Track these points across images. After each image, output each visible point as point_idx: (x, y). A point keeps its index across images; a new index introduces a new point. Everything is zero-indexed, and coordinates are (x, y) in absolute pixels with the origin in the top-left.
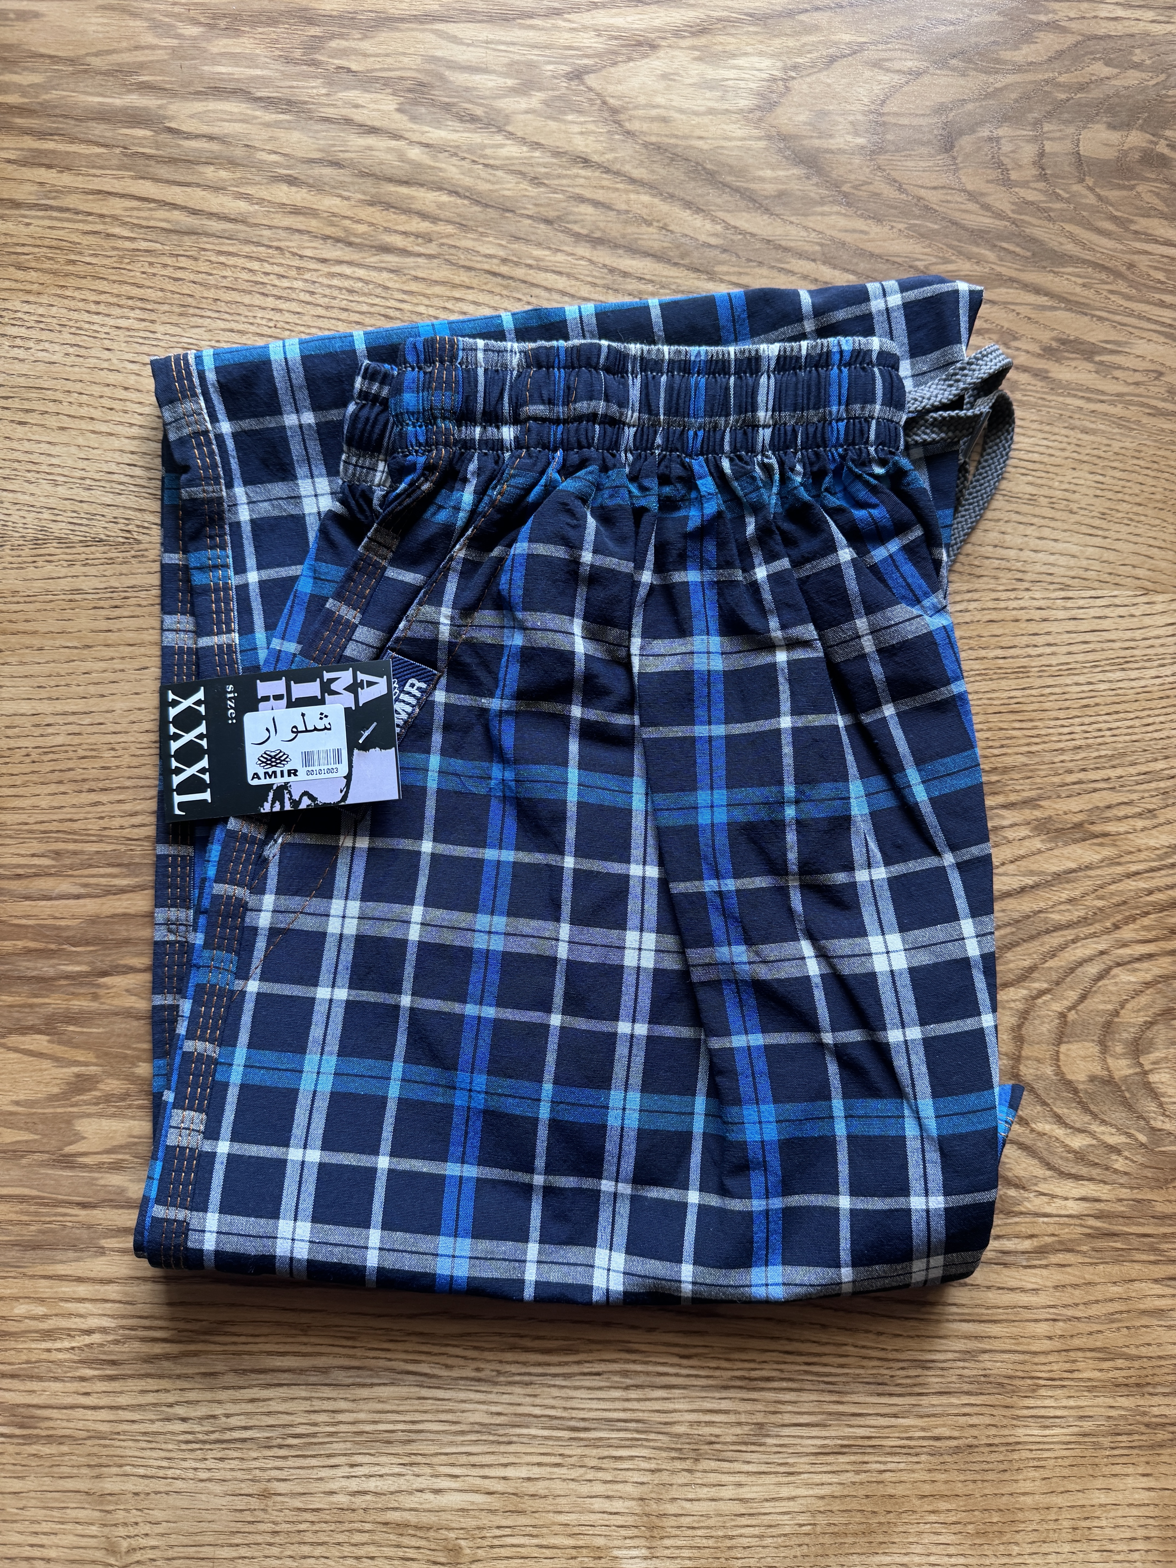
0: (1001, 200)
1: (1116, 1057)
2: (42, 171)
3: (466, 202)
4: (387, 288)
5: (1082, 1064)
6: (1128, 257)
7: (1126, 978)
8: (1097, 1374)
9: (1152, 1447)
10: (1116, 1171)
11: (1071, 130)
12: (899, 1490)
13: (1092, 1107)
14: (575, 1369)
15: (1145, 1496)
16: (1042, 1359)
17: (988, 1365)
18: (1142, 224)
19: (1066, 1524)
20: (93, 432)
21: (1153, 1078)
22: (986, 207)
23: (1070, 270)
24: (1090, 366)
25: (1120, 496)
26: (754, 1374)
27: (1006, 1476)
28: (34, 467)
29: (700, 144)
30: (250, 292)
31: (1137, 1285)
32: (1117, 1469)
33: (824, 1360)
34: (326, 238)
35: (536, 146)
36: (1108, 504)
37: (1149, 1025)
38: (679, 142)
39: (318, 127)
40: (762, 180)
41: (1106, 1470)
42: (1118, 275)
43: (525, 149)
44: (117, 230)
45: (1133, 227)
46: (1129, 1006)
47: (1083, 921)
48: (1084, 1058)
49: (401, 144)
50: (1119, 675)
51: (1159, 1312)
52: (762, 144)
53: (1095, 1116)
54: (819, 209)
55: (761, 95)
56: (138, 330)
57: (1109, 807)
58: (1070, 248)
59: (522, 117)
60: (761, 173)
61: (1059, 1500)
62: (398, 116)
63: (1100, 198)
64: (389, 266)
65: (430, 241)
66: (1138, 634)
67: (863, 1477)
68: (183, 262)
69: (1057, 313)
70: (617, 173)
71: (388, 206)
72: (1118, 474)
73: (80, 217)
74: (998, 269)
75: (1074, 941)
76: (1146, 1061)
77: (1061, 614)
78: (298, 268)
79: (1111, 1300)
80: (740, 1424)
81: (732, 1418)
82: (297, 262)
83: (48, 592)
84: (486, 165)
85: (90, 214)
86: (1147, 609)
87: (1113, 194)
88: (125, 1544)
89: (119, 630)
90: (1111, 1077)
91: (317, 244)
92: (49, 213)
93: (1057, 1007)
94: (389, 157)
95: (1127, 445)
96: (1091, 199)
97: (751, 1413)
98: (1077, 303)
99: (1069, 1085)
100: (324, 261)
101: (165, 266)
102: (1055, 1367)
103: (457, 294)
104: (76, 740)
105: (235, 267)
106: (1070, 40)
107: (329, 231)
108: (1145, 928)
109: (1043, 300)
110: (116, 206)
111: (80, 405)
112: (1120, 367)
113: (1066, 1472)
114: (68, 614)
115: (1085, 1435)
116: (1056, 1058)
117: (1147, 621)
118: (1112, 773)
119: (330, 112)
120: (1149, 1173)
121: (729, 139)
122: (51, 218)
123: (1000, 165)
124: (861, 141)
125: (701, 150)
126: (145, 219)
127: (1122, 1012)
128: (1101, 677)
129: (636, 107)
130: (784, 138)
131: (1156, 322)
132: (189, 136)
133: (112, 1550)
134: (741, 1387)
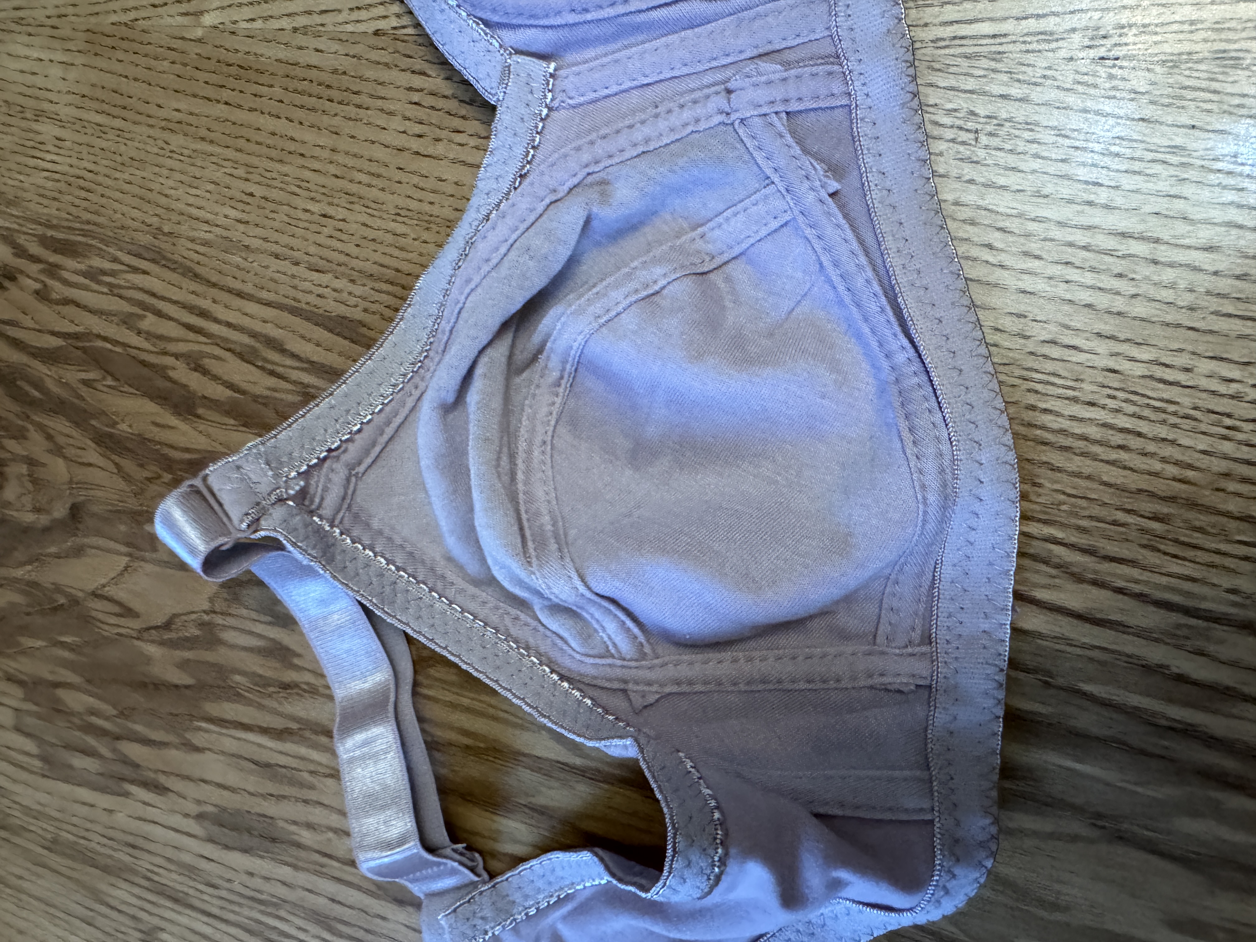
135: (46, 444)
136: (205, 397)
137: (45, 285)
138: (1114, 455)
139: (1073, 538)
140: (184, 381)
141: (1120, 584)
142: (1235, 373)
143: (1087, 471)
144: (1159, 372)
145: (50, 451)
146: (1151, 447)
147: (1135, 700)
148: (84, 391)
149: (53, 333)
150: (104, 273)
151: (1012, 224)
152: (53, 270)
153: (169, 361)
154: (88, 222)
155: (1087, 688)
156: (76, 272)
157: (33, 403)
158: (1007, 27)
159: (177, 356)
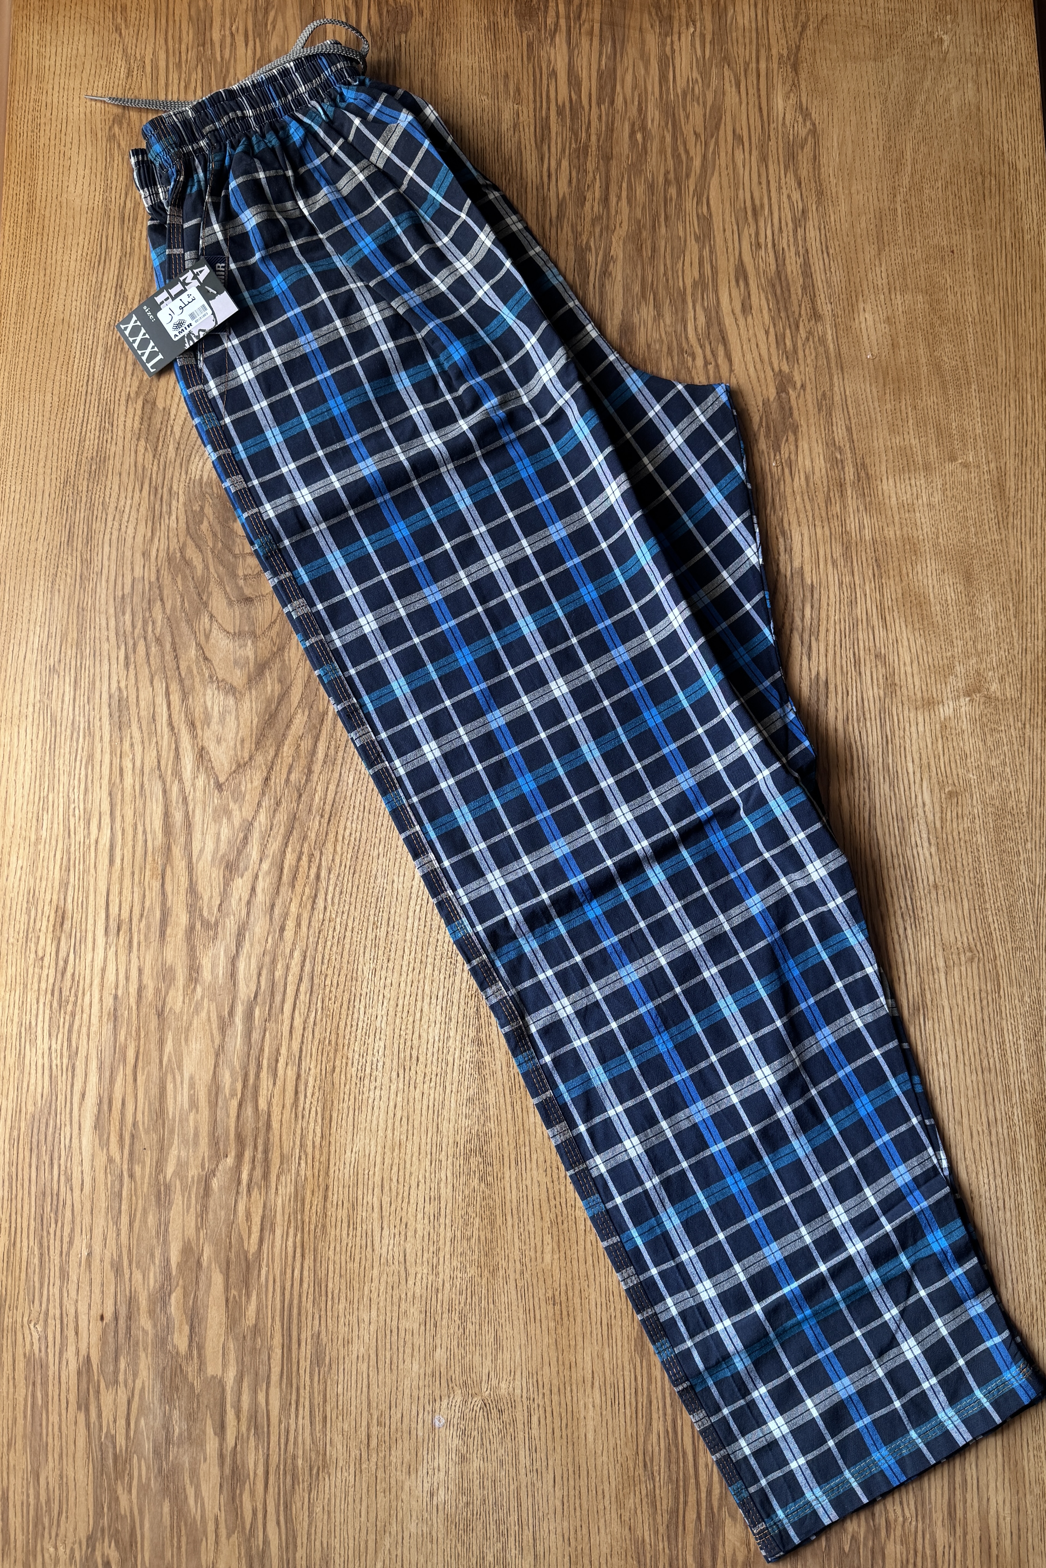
2: (280, 1063)
3: (291, 838)
8: (838, 505)
9: (868, 479)
12: (899, 591)
15: (891, 481)
16: (833, 531)
17: (838, 556)
19: (907, 515)
20: (421, 1020)
26: (853, 661)
27: (888, 543)
28: (441, 1050)
30: (343, 946)
32: (880, 493)
34: (312, 910)
35: (259, 804)
38: (255, 732)
39: (252, 918)
40: (273, 691)
41: (881, 498)
43: (261, 810)
44: (312, 1019)
49: (260, 873)
51: (807, 479)
52: (254, 692)
55: (227, 693)
56: (366, 1002)
59: (244, 814)
60: (269, 691)
61: (897, 519)
62: (245, 878)
64: (327, 874)
65: (313, 854)
67: (895, 608)
68: (328, 982)
70: (273, 763)
71: (294, 879)
73: (305, 1040)
78: (329, 923)
79: (803, 501)
80: (876, 666)
82: (326, 923)
84: (271, 829)
85: (302, 1039)
88: (969, 954)
91: (316, 913)
92: (303, 1059)
94: (268, 879)
97: (871, 661)
101: (330, 992)
102: (836, 524)
103: (340, 838)
105: (330, 955)
106: (189, 542)
107: (309, 908)
110: (298, 1021)
111: (407, 1028)
113: (883, 516)
115: (866, 509)
119: (244, 913)
121: (252, 708)
122: (306, 1057)
124: (249, 643)
125: (258, 721)
126: (305, 1004)
129: (236, 755)
132: (259, 985)
133: (972, 960)
134: (859, 667)
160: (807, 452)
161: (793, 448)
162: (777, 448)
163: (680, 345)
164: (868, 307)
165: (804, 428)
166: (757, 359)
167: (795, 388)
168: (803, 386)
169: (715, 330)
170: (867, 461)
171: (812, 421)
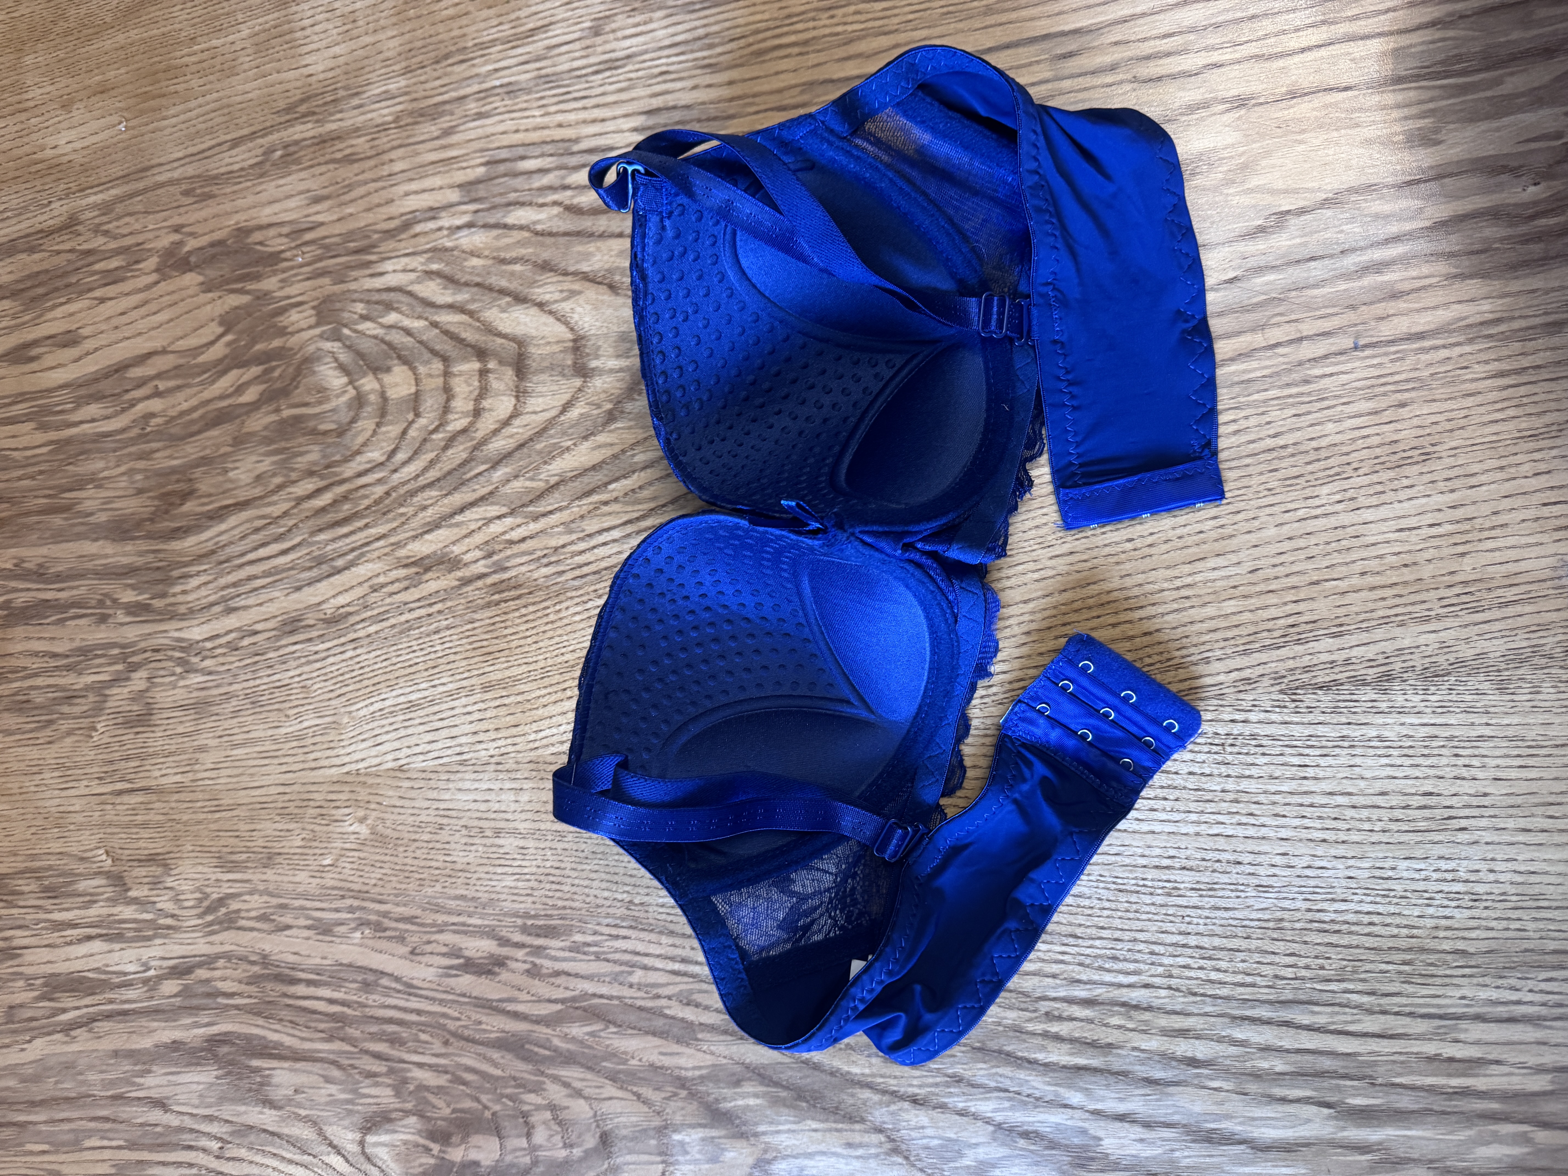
0: (555, 1093)
1: (373, 391)
2: (1459, 1055)
3: (1020, 1054)
4: (1081, 964)
5: (398, 380)
6: (450, 1050)
7: (375, 455)
8: (354, 142)
9: (309, 98)
10: (361, 301)
11: (509, 1158)
13: (385, 347)
14: (751, 40)
15: (308, 60)
16: (395, 143)
17: (433, 128)
18: (442, 1080)
19: (360, 23)
20: (1350, 794)
21: (345, 380)
22: (566, 1085)
23: (493, 1035)
24: (467, 953)
25: (431, 845)
26: (608, 74)
27: (408, 47)
28: (1406, 751)
29: (815, 1125)
30: (1214, 948)
31: (335, 217)
32: (330, 74)
33: (556, 99)
34: (1149, 1008)
35: (962, 1113)
36: (437, 837)
37: (353, 421)
38: (834, 1125)
39: (1176, 1118)
40: (756, 1096)
41: (338, 71)
42: (454, 1034)
43: (973, 1110)
44: (1365, 999)
45: (448, 1077)
46: (370, 433)
47: (413, 493)
48: (397, 385)
49: (1092, 1107)
50: (413, 697)
51: (317, 200)
52: (761, 1128)
53: (383, 341)
54: (704, 1072)
56: (1323, 900)
57: (406, 588)
58: (496, 1055)
59: (981, 1140)
60: (758, 1101)
61: (368, 39)
62: (1101, 1133)
63: (478, 1100)
64: (1082, 986)
65: (1047, 1014)
66: (403, 732)
67: (513, 16)
68: (1289, 973)
69: (497, 997)
70: (884, 1092)
71: (1093, 1045)
72: (434, 864)
73: (1407, 1010)
74: (549, 1031)
75: (418, 476)
76: (352, 392)
77: (463, 740)
78: (1171, 976)
79: (352, 201)
80: (613, 31)
81: (620, 34)
82: (1173, 982)
83: (1367, 630)
84: (1006, 1091)
85: (1397, 1014)
86: (398, 754)
87: (468, 1104)
89: (1285, 604)
90: (375, 374)
91: (1156, 1003)
92: (1441, 1011)
93: (422, 421)
94: (1102, 1093)
95: (430, 890)
96: (484, 1098)
97: (606, 42)
98: (483, 1007)
99: (405, 361)
100: (1146, 986)
101: (1307, 967)
102: (385, 140)
104: (1308, 492)
105: (1234, 972)
107: (1147, 1016)
108: (366, 497)
109: (511, 1007)
110: (1371, 1024)
111: (1369, 820)
112: (444, 955)
113: (366, 62)
114: (1341, 611)
115: (357, 94)
116: (417, 381)
117: (397, 745)
118: (407, 616)
119: (1167, 1133)
120: (338, 305)
121: (789, 1131)
122: (1439, 1006)
123: (560, 1124)
124: (677, 1137)
125: (813, 1119)
126: (1337, 1013)
127: (373, 427)
128: (426, 693)
129: (877, 1156)
130: (743, 1136)
131: (421, 996)
132: (1306, 1101)
134: (617, 60)
135: (565, 1091)
136: (701, 1024)
137: (535, 965)
138: (1367, 930)
139: (1360, 987)
140: (680, 1015)
141: (1397, 1009)
142: (1422, 866)
143: (1355, 943)
144: (1378, 873)
145: (570, 1096)
146: (1389, 920)
147: (1430, 1081)
148: (590, 1040)
149: (550, 1001)
150: (589, 945)
151: (1262, 798)
152: (538, 951)
153: (663, 1002)
154: (564, 908)
155: (1398, 1080)
156: (562, 949)
157: (544, 1060)
158: (1221, 678)
159: (669, 998)
160: (277, 207)
161: (272, 232)
162: (275, 258)
163: (133, 441)
164: (51, 141)
165: (241, 217)
166: (143, 311)
167: (181, 243)
168: (177, 229)
169: (105, 386)
170: (282, 104)
171: (228, 207)
